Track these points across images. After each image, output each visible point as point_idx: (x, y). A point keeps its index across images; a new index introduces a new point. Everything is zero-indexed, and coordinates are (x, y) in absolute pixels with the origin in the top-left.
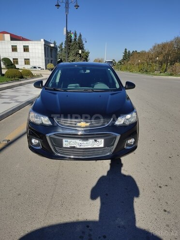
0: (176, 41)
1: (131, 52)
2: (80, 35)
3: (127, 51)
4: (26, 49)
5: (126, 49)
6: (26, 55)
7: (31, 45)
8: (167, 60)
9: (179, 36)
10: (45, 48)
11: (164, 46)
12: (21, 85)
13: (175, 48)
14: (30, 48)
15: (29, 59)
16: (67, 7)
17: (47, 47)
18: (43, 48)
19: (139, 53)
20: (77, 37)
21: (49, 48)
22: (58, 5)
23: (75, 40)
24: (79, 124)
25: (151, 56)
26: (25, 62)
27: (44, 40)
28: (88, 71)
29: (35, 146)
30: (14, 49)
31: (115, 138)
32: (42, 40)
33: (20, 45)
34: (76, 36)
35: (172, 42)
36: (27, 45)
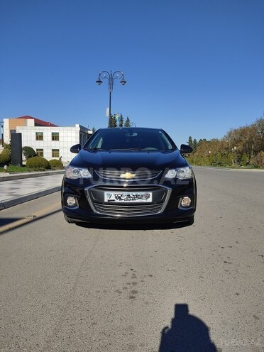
0: (259, 125)
1: (198, 141)
2: (128, 120)
3: (193, 140)
4: (55, 137)
5: (190, 138)
6: (55, 145)
7: (62, 131)
8: (250, 149)
9: (263, 118)
10: (80, 135)
11: (243, 132)
12: (47, 174)
13: (259, 133)
14: (60, 135)
15: (58, 150)
16: (111, 84)
17: (83, 134)
18: (78, 136)
19: (209, 142)
20: (124, 122)
21: (87, 136)
22: (100, 82)
23: (121, 125)
24: (123, 176)
25: (225, 145)
26: (53, 153)
27: (80, 126)
28: (135, 134)
29: (70, 207)
30: (39, 137)
31: (166, 192)
32: (78, 126)
33: (47, 132)
34: (122, 121)
35: (254, 126)
36: (57, 131)
